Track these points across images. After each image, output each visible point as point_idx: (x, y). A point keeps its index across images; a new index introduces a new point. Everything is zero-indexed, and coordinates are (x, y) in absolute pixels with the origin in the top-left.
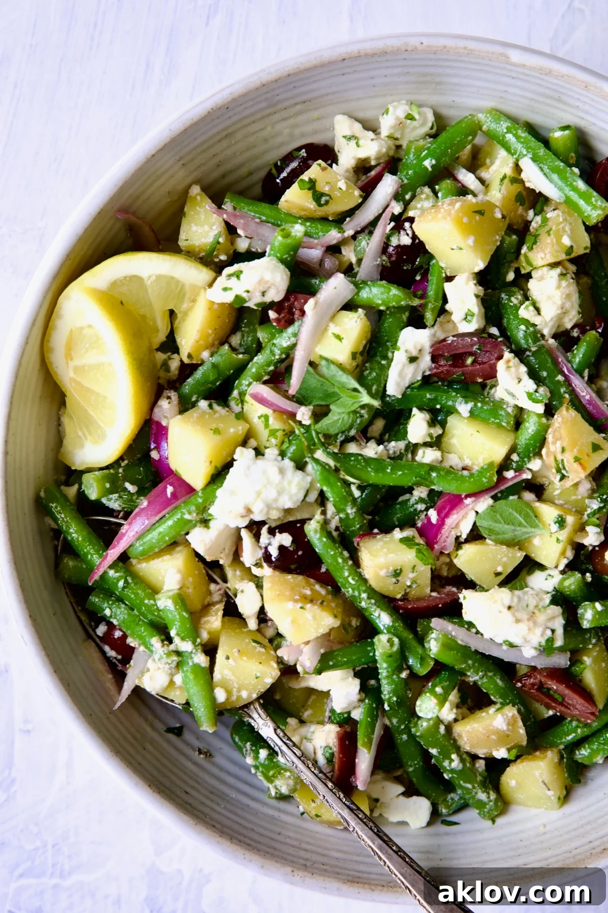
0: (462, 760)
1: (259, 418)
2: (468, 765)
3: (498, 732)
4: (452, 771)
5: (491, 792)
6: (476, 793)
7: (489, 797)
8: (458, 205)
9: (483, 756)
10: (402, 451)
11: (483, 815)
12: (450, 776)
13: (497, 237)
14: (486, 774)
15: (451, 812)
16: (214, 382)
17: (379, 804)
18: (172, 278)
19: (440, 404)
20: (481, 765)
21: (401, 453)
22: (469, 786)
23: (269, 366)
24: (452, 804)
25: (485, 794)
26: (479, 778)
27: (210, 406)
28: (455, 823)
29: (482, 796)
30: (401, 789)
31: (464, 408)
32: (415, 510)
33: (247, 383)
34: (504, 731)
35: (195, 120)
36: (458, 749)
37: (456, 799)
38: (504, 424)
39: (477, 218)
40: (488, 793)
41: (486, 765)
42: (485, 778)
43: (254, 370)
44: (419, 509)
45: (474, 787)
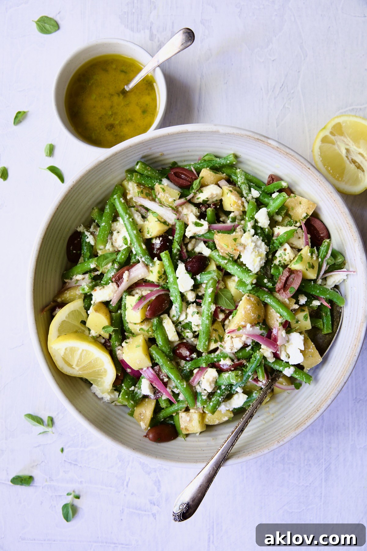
1: (140, 330)
18: (72, 311)
27: (126, 343)
35: (35, 268)
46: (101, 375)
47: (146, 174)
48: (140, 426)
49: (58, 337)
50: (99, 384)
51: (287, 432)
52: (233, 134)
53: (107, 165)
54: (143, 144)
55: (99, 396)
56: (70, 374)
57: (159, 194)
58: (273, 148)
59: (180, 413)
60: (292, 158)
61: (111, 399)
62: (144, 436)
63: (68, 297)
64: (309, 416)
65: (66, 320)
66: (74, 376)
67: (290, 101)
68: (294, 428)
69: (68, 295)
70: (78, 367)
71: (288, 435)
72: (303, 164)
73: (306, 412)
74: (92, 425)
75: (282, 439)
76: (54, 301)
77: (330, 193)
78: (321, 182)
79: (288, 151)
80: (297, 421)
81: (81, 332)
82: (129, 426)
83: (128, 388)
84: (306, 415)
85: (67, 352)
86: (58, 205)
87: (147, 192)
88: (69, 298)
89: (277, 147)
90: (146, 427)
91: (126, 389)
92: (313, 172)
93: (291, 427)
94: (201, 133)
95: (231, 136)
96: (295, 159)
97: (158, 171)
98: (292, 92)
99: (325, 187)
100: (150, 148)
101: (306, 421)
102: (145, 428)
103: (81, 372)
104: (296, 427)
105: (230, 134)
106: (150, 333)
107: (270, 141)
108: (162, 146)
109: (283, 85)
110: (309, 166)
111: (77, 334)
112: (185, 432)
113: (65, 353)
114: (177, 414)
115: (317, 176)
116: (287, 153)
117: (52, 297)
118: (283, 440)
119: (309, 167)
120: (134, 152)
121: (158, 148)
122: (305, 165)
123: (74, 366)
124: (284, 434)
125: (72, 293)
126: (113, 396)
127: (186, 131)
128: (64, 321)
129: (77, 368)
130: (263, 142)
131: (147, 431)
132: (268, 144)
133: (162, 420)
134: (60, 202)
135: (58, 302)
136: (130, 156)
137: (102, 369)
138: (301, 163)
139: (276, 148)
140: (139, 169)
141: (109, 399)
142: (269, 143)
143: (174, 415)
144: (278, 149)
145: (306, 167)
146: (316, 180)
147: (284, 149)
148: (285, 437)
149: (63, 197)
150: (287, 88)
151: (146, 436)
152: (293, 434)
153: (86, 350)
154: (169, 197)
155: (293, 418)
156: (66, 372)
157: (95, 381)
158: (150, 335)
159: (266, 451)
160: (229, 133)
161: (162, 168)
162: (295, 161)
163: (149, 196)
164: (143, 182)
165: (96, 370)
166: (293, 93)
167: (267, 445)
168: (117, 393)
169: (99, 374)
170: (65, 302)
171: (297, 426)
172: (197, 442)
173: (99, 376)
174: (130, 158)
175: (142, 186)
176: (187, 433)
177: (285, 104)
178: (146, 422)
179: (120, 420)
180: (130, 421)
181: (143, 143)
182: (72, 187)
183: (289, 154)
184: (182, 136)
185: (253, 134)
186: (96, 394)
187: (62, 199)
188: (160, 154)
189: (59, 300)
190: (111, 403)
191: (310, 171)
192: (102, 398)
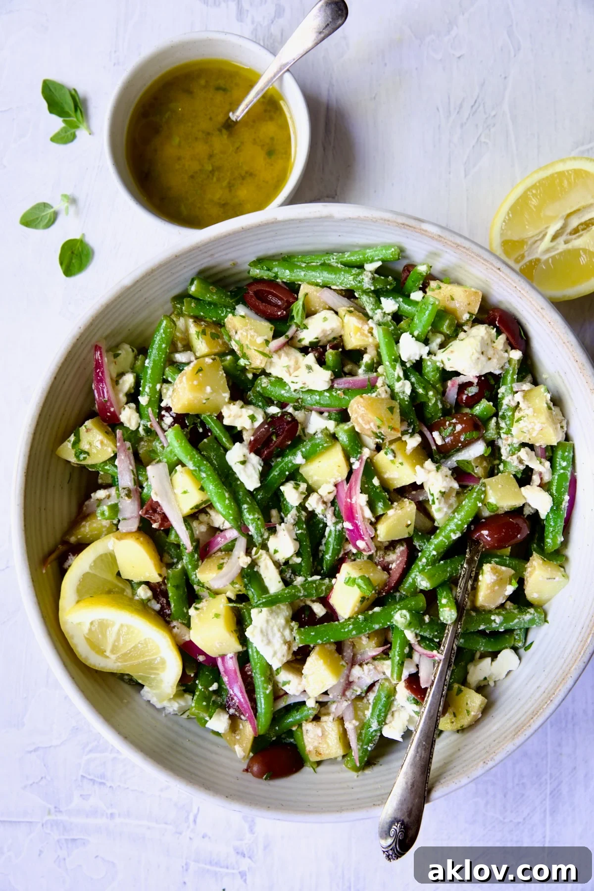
0: (498, 614)
2: (504, 613)
3: (495, 583)
4: (501, 624)
5: (529, 610)
6: (523, 619)
7: (531, 614)
8: (184, 379)
9: (504, 601)
10: (298, 515)
11: (539, 625)
12: (503, 627)
13: (221, 373)
14: (516, 606)
15: (524, 641)
16: (184, 592)
17: (488, 679)
18: (101, 556)
19: (286, 471)
20: (509, 605)
21: (298, 517)
22: (516, 620)
23: (194, 556)
24: (520, 637)
25: (528, 614)
26: (516, 611)
27: (196, 609)
28: (532, 643)
29: (528, 617)
30: (489, 660)
31: (299, 459)
32: (339, 531)
33: (195, 576)
34: (497, 580)
36: (490, 612)
37: (519, 632)
38: (325, 445)
39: (200, 375)
40: (528, 612)
41: (511, 602)
42: (519, 608)
43: (190, 567)
44: (340, 529)
45: (519, 618)
46: (156, 669)
47: (209, 299)
48: (235, 752)
49: (78, 602)
50: (154, 684)
51: (499, 743)
52: (358, 219)
53: (137, 293)
54: (199, 249)
55: (159, 706)
56: (102, 668)
57: (236, 333)
58: (432, 238)
59: (303, 724)
60: (468, 252)
61: (180, 708)
62: (244, 771)
63: (87, 533)
64: (534, 713)
65: (90, 571)
66: (108, 671)
67: (490, 130)
68: (511, 735)
69: (87, 528)
70: (114, 654)
71: (500, 749)
72: (488, 261)
73: (530, 704)
74: (149, 759)
75: (491, 756)
76: (65, 542)
77: (540, 310)
78: (522, 292)
79: (459, 240)
80: (516, 722)
81: (118, 593)
82: (216, 754)
83: (206, 688)
84: (530, 712)
85: (93, 629)
86: (57, 371)
87: (213, 331)
88: (90, 533)
89: (440, 236)
90: (244, 754)
91: (203, 690)
92: (506, 275)
93: (505, 734)
94: (300, 221)
95: (354, 223)
96: (472, 255)
97: (229, 293)
98: (493, 113)
99: (531, 300)
100: (212, 255)
101: (532, 721)
102: (244, 757)
103: (119, 664)
104: (514, 733)
105: (353, 219)
106: (237, 586)
107: (425, 226)
108: (234, 249)
109: (477, 102)
110: (499, 264)
111: (111, 595)
112: (314, 758)
113: (90, 630)
114: (300, 726)
115: (515, 282)
116: (458, 246)
117: (58, 536)
118: (492, 758)
119: (498, 267)
120: (185, 265)
121: (227, 254)
122: (492, 264)
123: (108, 653)
124: (493, 747)
125: (95, 525)
126: (182, 703)
127: (273, 220)
128: (88, 573)
129: (113, 657)
130: (413, 229)
131: (247, 761)
132: (422, 232)
133: (274, 739)
134: (60, 365)
135: (71, 544)
136: (177, 272)
137: (156, 659)
138: (485, 260)
139: (437, 237)
140: (196, 291)
141: (176, 709)
142: (423, 230)
143: (294, 729)
144: (440, 239)
145: (494, 266)
146: (514, 288)
147: (451, 239)
148: (496, 752)
149: (64, 357)
150: (484, 107)
151: (247, 770)
152: (510, 747)
153: (127, 626)
154: (255, 337)
155: (508, 717)
156: (95, 666)
157: (145, 678)
158: (238, 590)
159: (464, 781)
160: (351, 216)
161: (236, 288)
162: (473, 257)
163: (218, 338)
164: (202, 314)
165: (146, 661)
166: (494, 116)
167: (465, 769)
168: (188, 697)
169: (152, 667)
170: (84, 542)
171: (516, 731)
172: (339, 773)
173: (151, 671)
174: (178, 274)
175: (203, 323)
176: (319, 759)
177: (480, 135)
178: (244, 745)
179: (199, 746)
180: (217, 745)
181: (199, 247)
182: (78, 337)
183: (461, 246)
184: (268, 230)
185: (395, 216)
186: (151, 702)
187: (62, 360)
188: (231, 263)
189: (73, 539)
190: (181, 715)
191: (501, 273)
192: (164, 708)
